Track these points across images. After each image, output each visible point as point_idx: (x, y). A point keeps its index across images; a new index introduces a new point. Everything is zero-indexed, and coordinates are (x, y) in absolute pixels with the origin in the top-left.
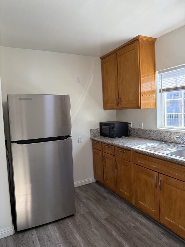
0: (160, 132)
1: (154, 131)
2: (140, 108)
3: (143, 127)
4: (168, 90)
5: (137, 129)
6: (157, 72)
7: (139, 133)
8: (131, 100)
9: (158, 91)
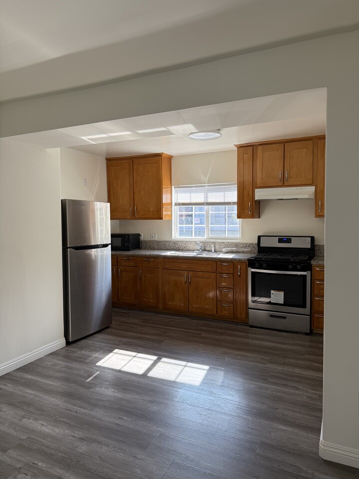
0: (175, 243)
1: (169, 242)
2: (162, 219)
3: (156, 238)
4: (183, 204)
5: (149, 241)
6: (173, 187)
7: (152, 244)
8: (151, 211)
9: (173, 204)
